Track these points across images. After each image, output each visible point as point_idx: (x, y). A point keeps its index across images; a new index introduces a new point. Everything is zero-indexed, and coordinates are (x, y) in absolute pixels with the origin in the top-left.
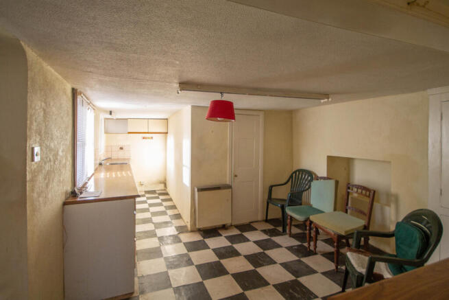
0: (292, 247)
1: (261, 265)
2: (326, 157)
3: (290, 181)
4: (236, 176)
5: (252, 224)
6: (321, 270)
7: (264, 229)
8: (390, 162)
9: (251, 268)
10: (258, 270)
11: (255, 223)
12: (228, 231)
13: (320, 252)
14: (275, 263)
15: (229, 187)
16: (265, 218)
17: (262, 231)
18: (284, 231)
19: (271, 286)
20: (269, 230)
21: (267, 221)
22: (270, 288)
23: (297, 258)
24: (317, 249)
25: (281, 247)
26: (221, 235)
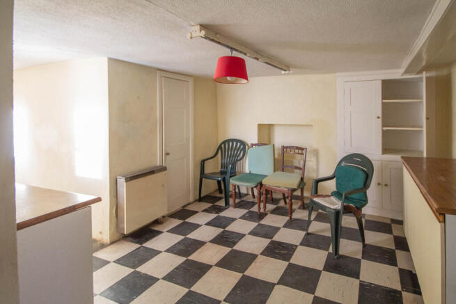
0: (244, 215)
1: (235, 243)
2: (257, 126)
3: (220, 152)
4: (168, 154)
5: (186, 208)
6: (281, 225)
7: (204, 209)
8: (311, 126)
9: (227, 250)
10: (235, 248)
11: (190, 206)
12: (164, 225)
13: (268, 211)
14: (244, 235)
15: (163, 169)
16: (198, 198)
17: (203, 211)
18: (227, 203)
19: (260, 256)
20: (209, 208)
21: (201, 199)
22: (261, 258)
23: (257, 224)
24: (267, 210)
25: (236, 219)
26: (159, 233)
